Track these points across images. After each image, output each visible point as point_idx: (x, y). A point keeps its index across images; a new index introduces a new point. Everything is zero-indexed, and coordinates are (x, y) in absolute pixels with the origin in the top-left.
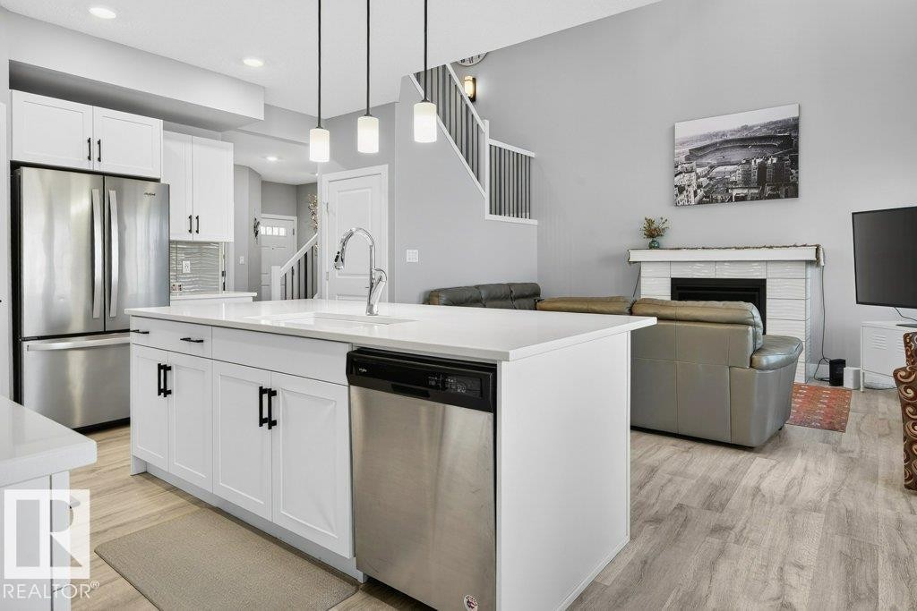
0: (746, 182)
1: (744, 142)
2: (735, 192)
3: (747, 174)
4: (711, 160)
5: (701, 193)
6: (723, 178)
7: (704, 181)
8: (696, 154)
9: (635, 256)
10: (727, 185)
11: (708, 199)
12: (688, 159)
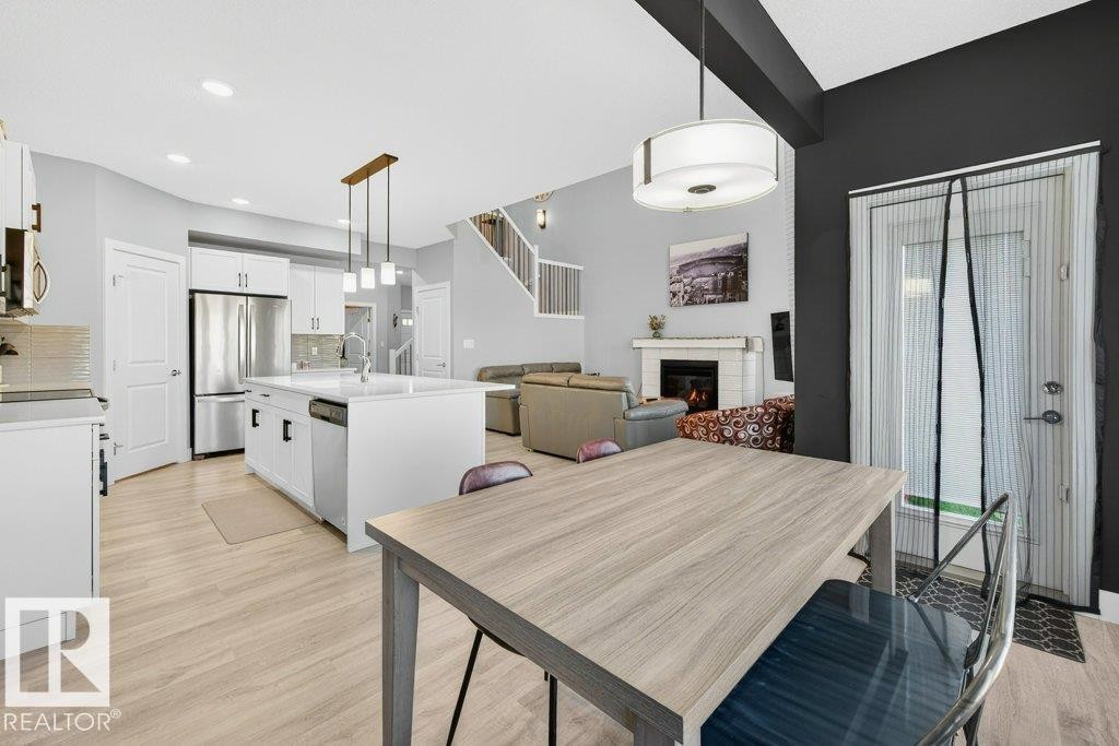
0: (715, 290)
1: (713, 260)
2: (708, 297)
3: (715, 283)
4: (693, 273)
5: (686, 297)
6: (700, 288)
7: (688, 288)
8: (683, 268)
9: (636, 344)
10: (703, 291)
11: (691, 302)
12: (678, 272)
